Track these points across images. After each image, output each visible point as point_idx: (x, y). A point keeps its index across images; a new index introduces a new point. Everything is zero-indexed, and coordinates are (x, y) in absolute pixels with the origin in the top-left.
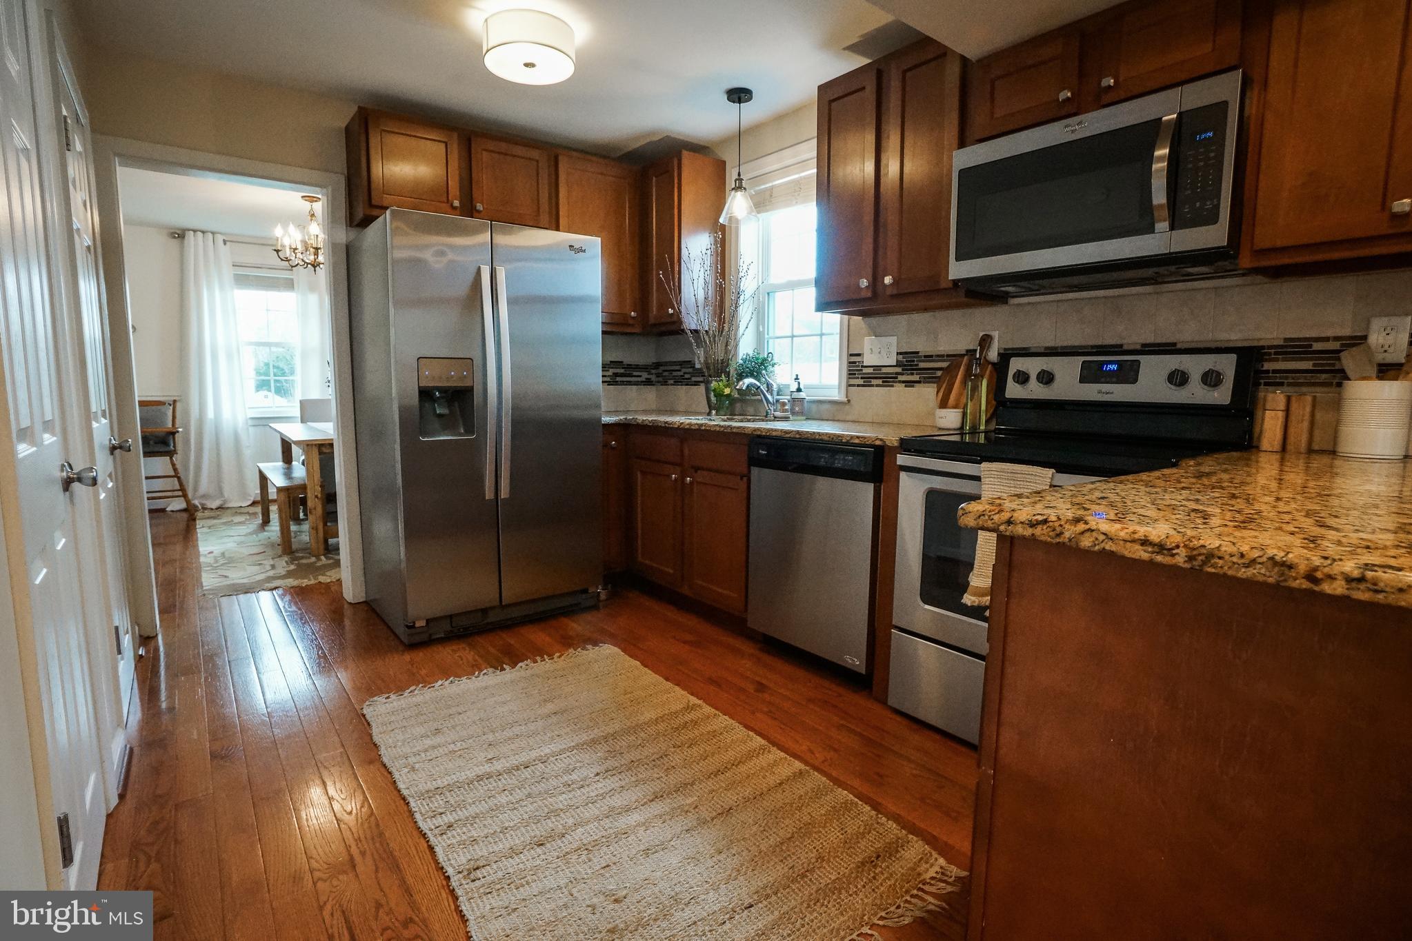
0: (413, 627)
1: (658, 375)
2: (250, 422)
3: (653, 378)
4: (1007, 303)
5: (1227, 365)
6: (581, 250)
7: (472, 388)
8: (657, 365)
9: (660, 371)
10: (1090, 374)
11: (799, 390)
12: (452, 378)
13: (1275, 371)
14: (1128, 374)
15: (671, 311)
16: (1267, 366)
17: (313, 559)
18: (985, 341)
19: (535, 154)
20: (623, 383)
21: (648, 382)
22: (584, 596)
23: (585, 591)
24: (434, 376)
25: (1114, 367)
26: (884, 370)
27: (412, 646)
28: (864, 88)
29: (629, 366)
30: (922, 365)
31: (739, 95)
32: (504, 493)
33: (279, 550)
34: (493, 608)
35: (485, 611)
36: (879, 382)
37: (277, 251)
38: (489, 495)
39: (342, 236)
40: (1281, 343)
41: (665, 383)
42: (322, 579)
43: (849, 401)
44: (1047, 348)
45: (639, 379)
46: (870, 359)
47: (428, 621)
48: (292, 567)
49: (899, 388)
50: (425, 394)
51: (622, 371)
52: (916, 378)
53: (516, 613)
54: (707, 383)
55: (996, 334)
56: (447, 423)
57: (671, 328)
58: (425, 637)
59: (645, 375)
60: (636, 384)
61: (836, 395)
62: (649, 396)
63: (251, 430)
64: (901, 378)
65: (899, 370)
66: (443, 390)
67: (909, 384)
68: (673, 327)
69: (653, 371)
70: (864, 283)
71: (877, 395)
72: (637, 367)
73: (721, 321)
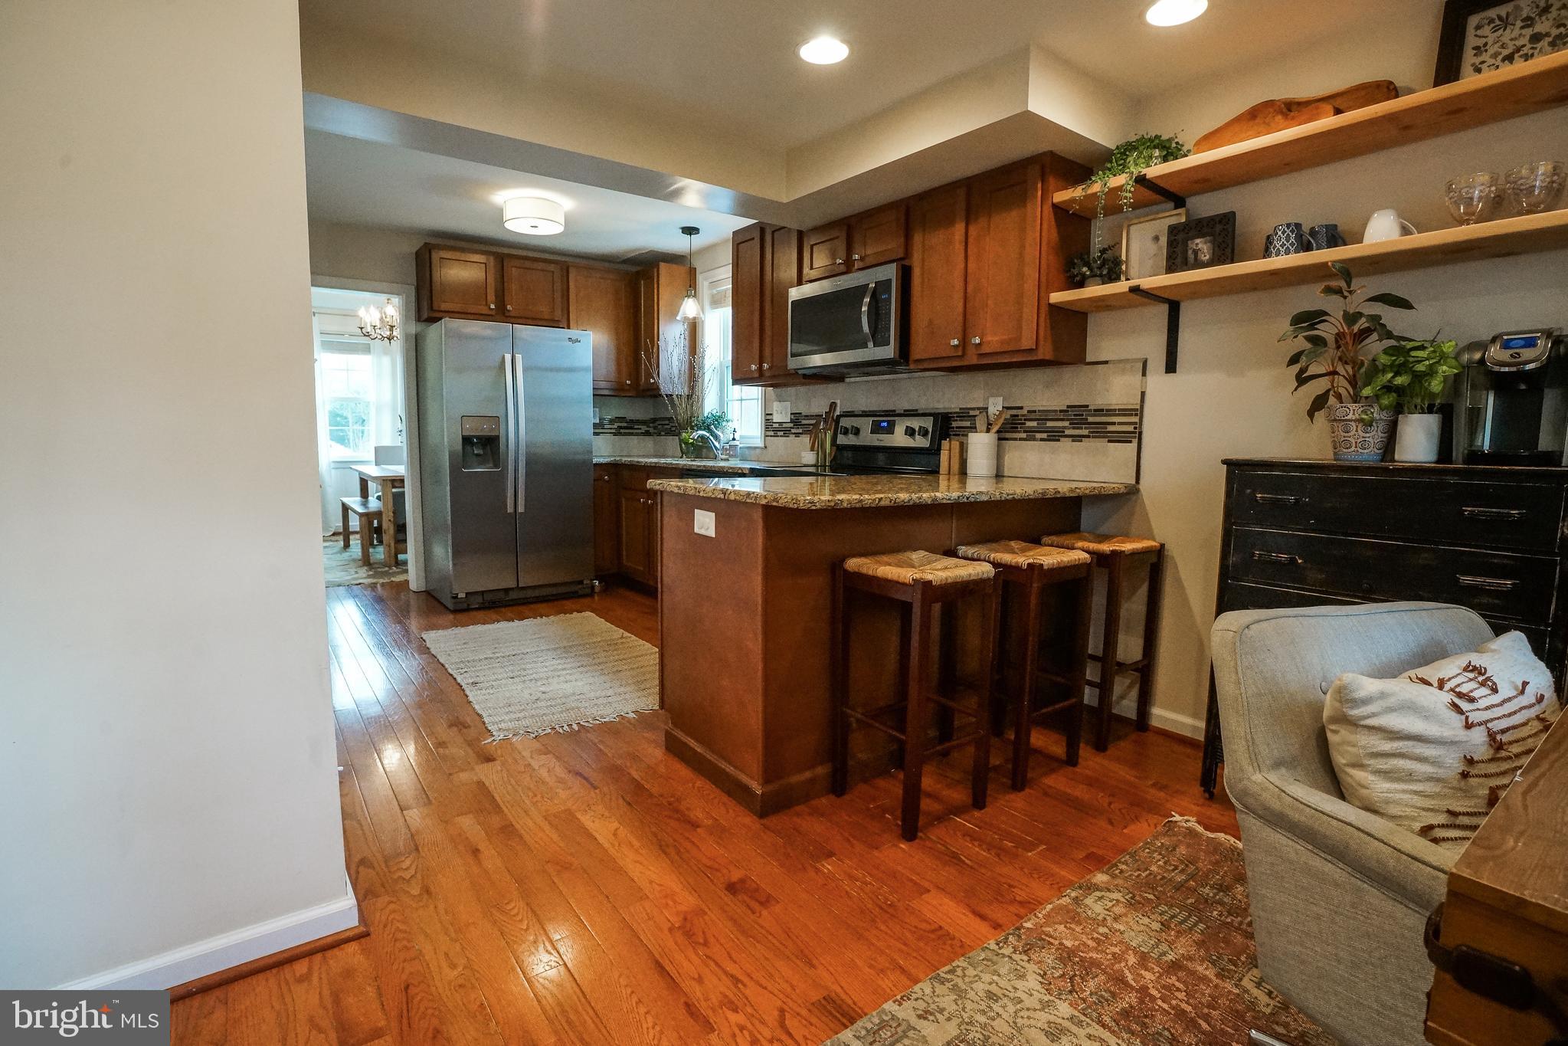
0: (456, 597)
1: (655, 428)
2: (333, 465)
3: (651, 430)
4: (843, 381)
5: (928, 423)
6: (577, 341)
7: (498, 437)
8: (654, 420)
9: (656, 424)
10: (876, 429)
11: (734, 439)
12: (486, 430)
13: (957, 427)
14: (890, 430)
15: (652, 381)
16: (954, 424)
17: (387, 569)
18: (833, 405)
19: (552, 267)
20: (626, 434)
21: (647, 434)
22: (580, 586)
23: (581, 582)
24: (471, 428)
25: (885, 424)
26: (785, 425)
27: (455, 611)
28: (753, 239)
29: (632, 421)
30: (804, 422)
31: (690, 231)
32: (521, 509)
33: (360, 563)
34: (513, 589)
35: (507, 591)
36: (782, 433)
37: (361, 328)
38: (510, 510)
39: (413, 328)
40: (958, 410)
41: (659, 435)
42: (393, 579)
43: (766, 447)
44: (863, 411)
45: (640, 431)
46: (777, 418)
47: (467, 594)
48: (371, 573)
49: (792, 437)
50: (467, 440)
51: (625, 425)
52: (800, 431)
53: (530, 593)
54: (679, 435)
55: (838, 402)
56: (482, 460)
57: (652, 393)
58: (465, 606)
59: (644, 428)
60: (637, 434)
61: (759, 443)
62: (648, 443)
63: (333, 471)
64: (793, 431)
65: (791, 425)
66: (478, 437)
67: (797, 435)
68: (655, 393)
69: (651, 425)
70: (754, 367)
71: (780, 442)
72: (638, 422)
73: (692, 388)
